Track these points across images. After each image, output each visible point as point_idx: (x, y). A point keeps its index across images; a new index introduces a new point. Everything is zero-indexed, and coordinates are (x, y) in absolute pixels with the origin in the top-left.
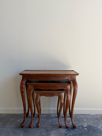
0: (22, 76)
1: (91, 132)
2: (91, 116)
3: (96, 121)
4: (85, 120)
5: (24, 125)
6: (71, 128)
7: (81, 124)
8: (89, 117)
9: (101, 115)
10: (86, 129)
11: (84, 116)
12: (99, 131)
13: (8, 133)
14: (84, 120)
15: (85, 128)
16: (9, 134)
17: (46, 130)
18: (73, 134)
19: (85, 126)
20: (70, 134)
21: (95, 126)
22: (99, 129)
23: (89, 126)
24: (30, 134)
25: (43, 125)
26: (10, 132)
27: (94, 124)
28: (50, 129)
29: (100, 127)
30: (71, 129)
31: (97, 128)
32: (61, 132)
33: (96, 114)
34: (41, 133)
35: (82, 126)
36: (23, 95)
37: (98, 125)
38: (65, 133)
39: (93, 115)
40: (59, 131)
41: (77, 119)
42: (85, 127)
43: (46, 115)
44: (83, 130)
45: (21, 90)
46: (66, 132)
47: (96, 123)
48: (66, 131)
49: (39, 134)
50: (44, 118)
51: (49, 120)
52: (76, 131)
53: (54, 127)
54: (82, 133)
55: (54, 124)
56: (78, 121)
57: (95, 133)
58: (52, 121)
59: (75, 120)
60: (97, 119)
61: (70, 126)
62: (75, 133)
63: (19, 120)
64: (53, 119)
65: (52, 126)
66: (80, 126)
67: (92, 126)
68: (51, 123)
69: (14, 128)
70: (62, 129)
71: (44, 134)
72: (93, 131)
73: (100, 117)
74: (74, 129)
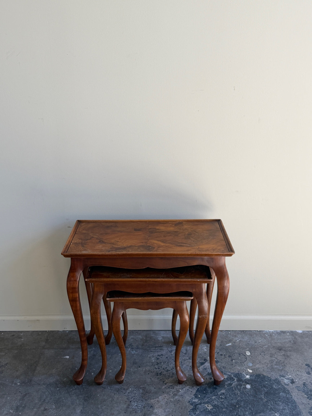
1: (261, 399)
2: (265, 338)
3: (280, 358)
4: (248, 353)
5: (82, 378)
6: (209, 383)
7: (237, 369)
8: (260, 340)
9: (293, 335)
10: (248, 386)
11: (246, 338)
12: (284, 395)
13: (42, 404)
14: (245, 355)
15: (247, 382)
16: (45, 410)
17: (141, 391)
18: (215, 406)
19: (248, 377)
20: (206, 405)
21: (274, 375)
22: (284, 388)
23: (258, 376)
24: (99, 406)
25: (134, 373)
26: (47, 401)
27: (272, 369)
28: (152, 389)
29: (286, 381)
30: (210, 387)
31: (278, 382)
32: (181, 399)
33: (279, 330)
34: (129, 405)
35: (239, 376)
36: (76, 307)
37: (282, 373)
38: (192, 404)
39: (271, 335)
40: (175, 395)
41: (227, 349)
42: (248, 379)
43: (140, 337)
44: (240, 390)
45: (71, 295)
46: (196, 400)
47: (278, 363)
48: (196, 396)
49: (125, 406)
50: (138, 348)
51: (149, 356)
52: (221, 395)
53: (164, 382)
54: (237, 403)
55: (164, 369)
56: (229, 356)
57: (272, 403)
58: (159, 357)
59: (221, 355)
60: (280, 350)
61: (208, 378)
62: (218, 402)
63: (68, 357)
64: (161, 349)
65: (159, 377)
66: (232, 376)
67: (265, 374)
68: (156, 367)
69: (58, 387)
70: (184, 389)
71: (136, 406)
72: (266, 393)
73: (290, 341)
74: (216, 389)
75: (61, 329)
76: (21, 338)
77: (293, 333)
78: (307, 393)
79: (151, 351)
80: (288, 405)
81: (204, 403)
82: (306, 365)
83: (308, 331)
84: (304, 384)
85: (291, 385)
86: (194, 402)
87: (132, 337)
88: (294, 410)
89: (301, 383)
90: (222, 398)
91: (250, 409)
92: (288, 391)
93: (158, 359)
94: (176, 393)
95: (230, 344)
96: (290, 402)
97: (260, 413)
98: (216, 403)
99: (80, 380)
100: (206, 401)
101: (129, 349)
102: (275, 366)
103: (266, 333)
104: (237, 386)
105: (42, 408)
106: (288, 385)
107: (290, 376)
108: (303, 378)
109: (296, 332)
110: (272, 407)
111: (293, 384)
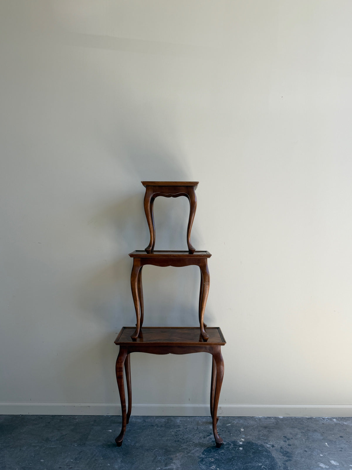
0: (119, 346)
1: (250, 456)
2: (256, 421)
3: (265, 433)
4: (242, 430)
5: (122, 440)
6: (213, 446)
7: (234, 438)
8: (252, 422)
9: (276, 419)
10: (241, 449)
11: (241, 421)
12: (266, 453)
13: (93, 457)
14: (240, 431)
15: (240, 446)
16: (96, 460)
17: (164, 450)
18: (216, 459)
19: (241, 443)
20: (210, 459)
21: (259, 442)
22: (267, 450)
23: (249, 443)
24: (134, 458)
25: (159, 440)
26: (97, 455)
27: (259, 439)
28: (172, 450)
29: (268, 446)
30: (213, 449)
31: (262, 446)
32: (192, 455)
33: (266, 416)
34: (155, 458)
35: (235, 443)
37: (266, 441)
38: (200, 458)
39: (260, 419)
40: (189, 453)
41: (227, 427)
42: (241, 445)
43: (164, 420)
44: (235, 450)
45: (118, 373)
46: (203, 456)
47: (264, 435)
48: (203, 454)
49: (152, 459)
50: (161, 426)
51: (170, 431)
52: (221, 453)
53: (180, 446)
54: (232, 458)
55: (180, 438)
56: (228, 432)
57: (257, 458)
58: (177, 432)
59: (223, 431)
60: (266, 428)
61: (212, 444)
62: (219, 457)
63: (111, 431)
64: (179, 427)
65: (177, 443)
66: (230, 443)
67: (253, 442)
68: (175, 437)
69: (104, 448)
70: (195, 450)
71: (160, 458)
72: (254, 452)
73: (274, 423)
74: (218, 450)
75: (105, 415)
76: (76, 419)
77: (276, 418)
78: (282, 453)
79: (171, 429)
80: (268, 459)
81: (208, 458)
82: (284, 437)
83: (287, 417)
84: (281, 448)
85: (272, 448)
86: (202, 457)
87: (158, 420)
88: (272, 462)
89: (279, 447)
90: (221, 455)
91: (241, 461)
92: (269, 451)
93: (176, 433)
94: (189, 452)
95: (230, 425)
96: (270, 458)
97: (248, 463)
98: (217, 457)
99: (120, 441)
100: (211, 456)
101: (156, 427)
102: (261, 437)
103: (256, 418)
104: (233, 448)
105: (93, 459)
106: (269, 448)
107: (272, 443)
108: (281, 444)
109: (279, 417)
110: (257, 460)
111: (273, 448)
